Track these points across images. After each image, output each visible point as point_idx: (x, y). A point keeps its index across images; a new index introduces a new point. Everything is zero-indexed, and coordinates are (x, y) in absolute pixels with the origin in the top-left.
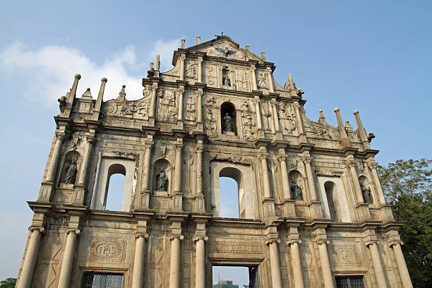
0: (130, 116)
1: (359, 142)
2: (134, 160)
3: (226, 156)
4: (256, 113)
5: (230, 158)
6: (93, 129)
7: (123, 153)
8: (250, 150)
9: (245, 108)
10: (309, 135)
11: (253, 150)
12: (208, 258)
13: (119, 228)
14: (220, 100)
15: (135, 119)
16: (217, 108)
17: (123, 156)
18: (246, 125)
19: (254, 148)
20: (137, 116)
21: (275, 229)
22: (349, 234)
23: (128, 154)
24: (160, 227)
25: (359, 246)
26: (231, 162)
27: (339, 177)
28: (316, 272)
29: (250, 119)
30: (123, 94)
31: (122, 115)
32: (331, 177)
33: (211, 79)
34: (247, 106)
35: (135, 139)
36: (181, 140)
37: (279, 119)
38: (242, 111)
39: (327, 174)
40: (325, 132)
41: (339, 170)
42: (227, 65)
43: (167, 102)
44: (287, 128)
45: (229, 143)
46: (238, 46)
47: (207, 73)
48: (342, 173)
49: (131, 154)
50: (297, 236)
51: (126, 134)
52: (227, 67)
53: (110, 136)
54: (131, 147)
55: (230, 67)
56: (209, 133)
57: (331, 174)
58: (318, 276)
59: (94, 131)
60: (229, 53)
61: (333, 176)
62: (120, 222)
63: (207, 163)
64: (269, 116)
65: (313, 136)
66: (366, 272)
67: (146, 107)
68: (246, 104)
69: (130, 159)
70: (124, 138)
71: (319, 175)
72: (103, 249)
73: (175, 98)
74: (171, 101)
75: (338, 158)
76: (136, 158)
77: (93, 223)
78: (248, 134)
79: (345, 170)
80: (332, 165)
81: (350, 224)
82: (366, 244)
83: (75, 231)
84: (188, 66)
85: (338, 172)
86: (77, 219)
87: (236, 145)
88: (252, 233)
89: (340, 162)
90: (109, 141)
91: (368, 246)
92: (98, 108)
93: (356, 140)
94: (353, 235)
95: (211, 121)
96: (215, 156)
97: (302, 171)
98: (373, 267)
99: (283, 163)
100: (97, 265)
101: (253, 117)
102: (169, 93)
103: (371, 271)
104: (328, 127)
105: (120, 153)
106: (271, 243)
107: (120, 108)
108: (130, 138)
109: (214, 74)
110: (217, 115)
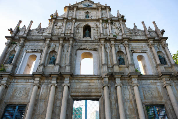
0: (41, 34)
1: (156, 35)
2: (40, 52)
3: (84, 47)
4: (100, 28)
5: (86, 48)
6: (22, 40)
7: (36, 50)
8: (96, 43)
9: (95, 26)
10: (128, 34)
11: (98, 43)
12: (71, 95)
13: (28, 82)
14: (83, 24)
15: (43, 36)
16: (81, 27)
17: (36, 51)
18: (95, 33)
19: (98, 42)
20: (44, 34)
21: (107, 79)
22: (152, 81)
23: (38, 50)
24: (48, 81)
25: (160, 88)
26: (87, 50)
27: (146, 53)
28: (133, 102)
29: (97, 30)
30: (40, 26)
31: (37, 34)
32: (141, 53)
33: (80, 16)
34: (96, 25)
35: (42, 43)
36: (62, 41)
37: (112, 29)
38: (93, 28)
39: (138, 52)
40: (137, 32)
41: (145, 49)
42: (88, 10)
43: (58, 27)
44: (116, 32)
45: (86, 41)
46: (93, 2)
47: (78, 14)
48: (147, 50)
49: (39, 50)
50: (119, 82)
51: (38, 41)
52: (88, 11)
53: (31, 43)
54: (40, 47)
55: (89, 11)
56: (77, 38)
57: (140, 52)
58: (134, 105)
59: (23, 41)
60: (89, 6)
61: (142, 53)
62: (29, 79)
63: (74, 51)
64: (106, 28)
65: (130, 35)
66: (166, 103)
67: (49, 30)
68: (96, 24)
69: (39, 52)
70: (37, 43)
71: (134, 52)
72: (18, 92)
73: (62, 26)
74: (60, 27)
75: (144, 43)
76: (41, 51)
77: (16, 81)
78: (96, 37)
79: (149, 49)
80: (141, 47)
81: (153, 75)
82: (164, 86)
83: (3, 85)
84: (70, 12)
85: (145, 50)
86: (6, 79)
87: (90, 41)
88: (96, 82)
89: (145, 45)
90: (30, 45)
91: (165, 87)
92: (26, 32)
93: (154, 34)
94: (155, 81)
95: (78, 33)
96: (79, 47)
97: (124, 51)
98: (170, 100)
99: (113, 48)
100: (13, 101)
101: (99, 29)
102: (60, 24)
103: (168, 102)
104: (138, 30)
105: (34, 50)
106: (105, 86)
107: (37, 32)
108: (40, 43)
109: (81, 14)
110: (81, 30)
